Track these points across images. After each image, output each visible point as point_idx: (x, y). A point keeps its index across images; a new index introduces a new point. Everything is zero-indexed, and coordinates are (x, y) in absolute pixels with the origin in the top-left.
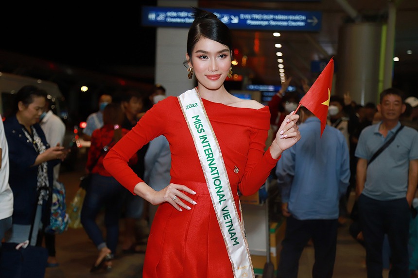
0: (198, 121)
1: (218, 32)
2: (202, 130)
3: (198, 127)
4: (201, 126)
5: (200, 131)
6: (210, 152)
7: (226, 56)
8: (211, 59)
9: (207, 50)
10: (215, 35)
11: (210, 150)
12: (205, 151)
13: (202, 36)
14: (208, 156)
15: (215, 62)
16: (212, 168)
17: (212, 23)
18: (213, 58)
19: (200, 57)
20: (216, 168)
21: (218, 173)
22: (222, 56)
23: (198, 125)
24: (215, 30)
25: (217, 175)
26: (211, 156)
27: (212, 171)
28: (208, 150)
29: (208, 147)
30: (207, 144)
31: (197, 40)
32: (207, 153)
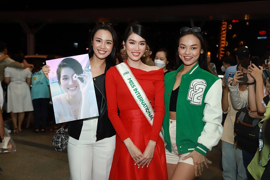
0: (131, 81)
1: (141, 31)
2: (134, 86)
3: (131, 84)
4: (133, 84)
5: (133, 87)
6: (140, 97)
7: (144, 44)
8: (136, 44)
9: (135, 39)
10: (140, 32)
11: (140, 96)
12: (138, 97)
13: (133, 32)
14: (140, 99)
15: (138, 46)
16: (143, 104)
17: (139, 27)
18: (137, 44)
19: (130, 43)
20: (145, 104)
21: (147, 106)
22: (141, 44)
23: (131, 83)
24: (140, 30)
25: (147, 107)
26: (141, 99)
27: (144, 106)
28: (139, 96)
29: (139, 95)
30: (138, 93)
31: (130, 34)
32: (139, 98)
